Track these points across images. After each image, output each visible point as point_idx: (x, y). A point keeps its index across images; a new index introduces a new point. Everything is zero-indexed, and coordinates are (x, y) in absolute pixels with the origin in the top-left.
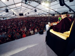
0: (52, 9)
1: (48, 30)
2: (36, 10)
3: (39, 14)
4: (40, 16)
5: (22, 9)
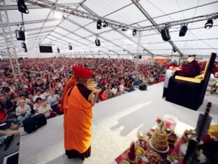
2: (99, 41)
3: (100, 53)
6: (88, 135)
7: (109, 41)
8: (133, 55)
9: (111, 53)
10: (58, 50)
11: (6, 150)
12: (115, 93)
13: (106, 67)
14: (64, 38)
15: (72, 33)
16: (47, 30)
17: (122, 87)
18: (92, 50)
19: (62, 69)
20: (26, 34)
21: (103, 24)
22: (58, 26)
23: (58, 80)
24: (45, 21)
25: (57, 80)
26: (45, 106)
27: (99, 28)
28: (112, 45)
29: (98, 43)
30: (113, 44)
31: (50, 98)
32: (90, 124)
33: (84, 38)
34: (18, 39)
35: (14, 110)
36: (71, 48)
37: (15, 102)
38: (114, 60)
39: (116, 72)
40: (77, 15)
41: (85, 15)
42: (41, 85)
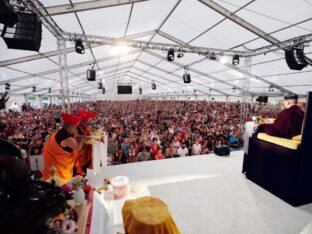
0: (257, 77)
1: (250, 135)
2: (189, 77)
3: (197, 93)
4: (201, 99)
5: (132, 70)
7: (205, 75)
8: (253, 95)
9: (214, 93)
14: (146, 75)
15: (154, 67)
16: (124, 66)
18: (183, 88)
20: (97, 73)
22: (136, 60)
29: (187, 79)
33: (170, 73)
34: (89, 80)
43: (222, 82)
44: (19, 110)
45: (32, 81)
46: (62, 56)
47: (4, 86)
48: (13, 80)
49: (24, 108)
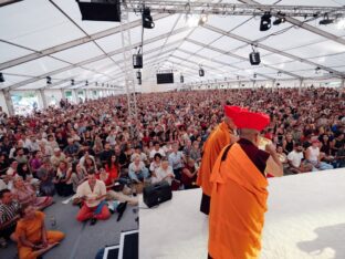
6: (256, 243)
7: (279, 52)
9: (283, 76)
10: (182, 78)
11: (118, 220)
12: (297, 164)
13: (270, 106)
15: (207, 46)
16: (170, 48)
17: (315, 152)
18: (240, 73)
19: (187, 109)
20: (144, 58)
21: (273, 19)
22: (185, 39)
23: (183, 128)
24: (170, 34)
25: (180, 127)
26: (165, 168)
27: (264, 28)
28: (285, 59)
29: (255, 60)
30: (291, 56)
31: (171, 156)
32: (262, 223)
33: (227, 53)
34: (135, 67)
35: (127, 166)
36: (202, 73)
37: (129, 156)
38: (288, 92)
39: (296, 117)
40: (224, 13)
41: (237, 10)
42: (160, 134)
43: (302, 60)
44: (57, 107)
45: (69, 74)
46: (126, 33)
47: (46, 80)
48: (54, 73)
49: (62, 104)
